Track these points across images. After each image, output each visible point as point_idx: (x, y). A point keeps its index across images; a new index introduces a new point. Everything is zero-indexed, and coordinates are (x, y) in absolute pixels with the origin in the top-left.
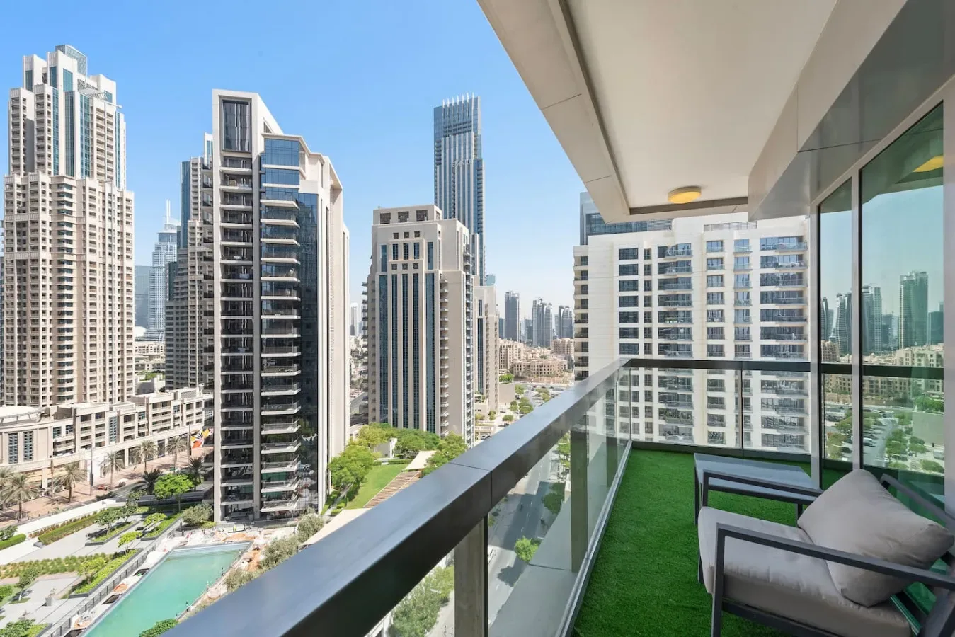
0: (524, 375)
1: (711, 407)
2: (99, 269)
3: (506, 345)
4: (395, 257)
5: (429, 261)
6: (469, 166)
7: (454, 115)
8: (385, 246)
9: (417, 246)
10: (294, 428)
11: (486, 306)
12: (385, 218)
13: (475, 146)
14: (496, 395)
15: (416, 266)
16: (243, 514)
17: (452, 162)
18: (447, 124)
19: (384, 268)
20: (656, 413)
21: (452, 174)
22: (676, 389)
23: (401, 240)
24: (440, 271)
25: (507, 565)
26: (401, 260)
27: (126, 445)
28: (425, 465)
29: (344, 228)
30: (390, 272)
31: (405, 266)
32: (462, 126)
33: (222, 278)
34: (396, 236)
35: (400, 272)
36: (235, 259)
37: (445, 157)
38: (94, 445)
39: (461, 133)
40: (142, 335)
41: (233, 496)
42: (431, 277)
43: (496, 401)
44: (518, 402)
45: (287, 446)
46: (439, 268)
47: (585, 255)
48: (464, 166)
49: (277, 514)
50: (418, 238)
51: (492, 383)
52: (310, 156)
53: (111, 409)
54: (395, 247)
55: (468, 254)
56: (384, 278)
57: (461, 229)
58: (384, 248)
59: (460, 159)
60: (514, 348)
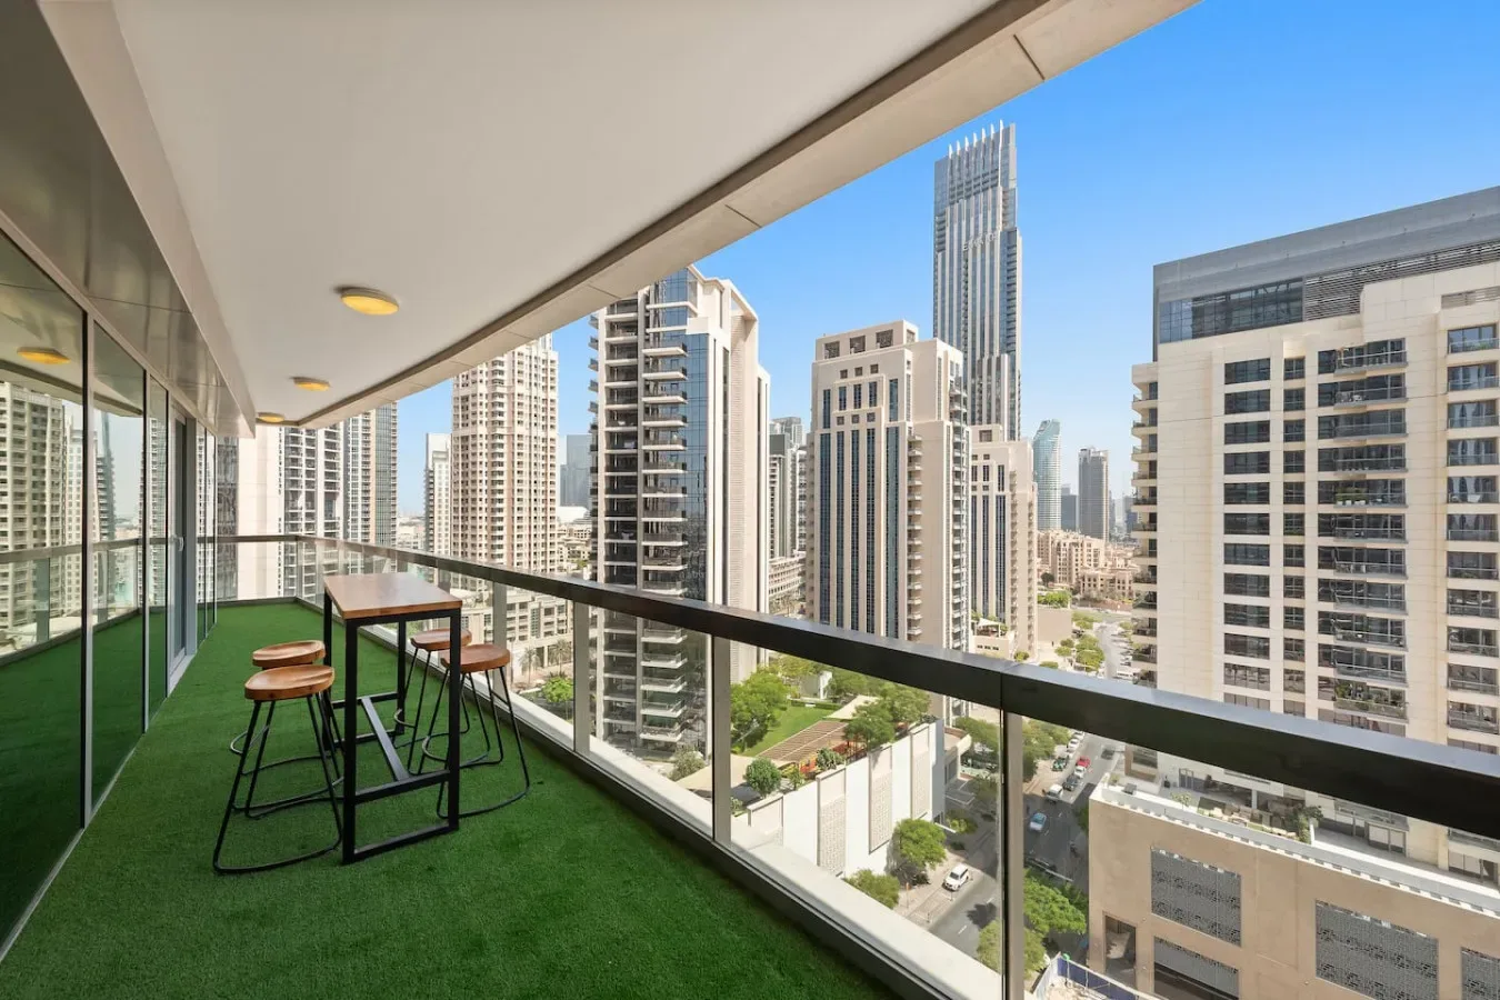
0: (1102, 597)
1: (1454, 687)
2: (525, 442)
3: (1068, 542)
4: (843, 406)
5: (891, 407)
6: (992, 244)
7: (968, 166)
8: (829, 390)
9: (873, 386)
10: (677, 638)
11: (1013, 475)
12: (832, 349)
13: (1004, 207)
14: (1030, 627)
15: (871, 417)
16: (626, 737)
17: (963, 242)
18: (956, 183)
19: (827, 424)
20: (1311, 684)
21: (963, 263)
22: (1361, 641)
23: (852, 379)
24: (908, 423)
25: (990, 901)
26: (850, 409)
27: (546, 642)
28: (854, 715)
29: (761, 372)
30: (834, 429)
31: (855, 419)
32: (981, 181)
33: (607, 448)
34: (844, 374)
35: (848, 428)
36: (618, 426)
37: (952, 237)
38: (517, 638)
39: (979, 192)
40: (582, 516)
41: (618, 712)
42: (893, 434)
43: (1030, 636)
44: (1077, 642)
45: (670, 660)
46: (908, 417)
47: (1154, 380)
48: (983, 247)
49: (663, 745)
50: (875, 375)
51: (1021, 604)
52: (705, 283)
53: (533, 599)
54: (843, 390)
55: (958, 392)
56: (826, 439)
57: (946, 353)
58: (827, 394)
59: (976, 235)
60: (1085, 548)
